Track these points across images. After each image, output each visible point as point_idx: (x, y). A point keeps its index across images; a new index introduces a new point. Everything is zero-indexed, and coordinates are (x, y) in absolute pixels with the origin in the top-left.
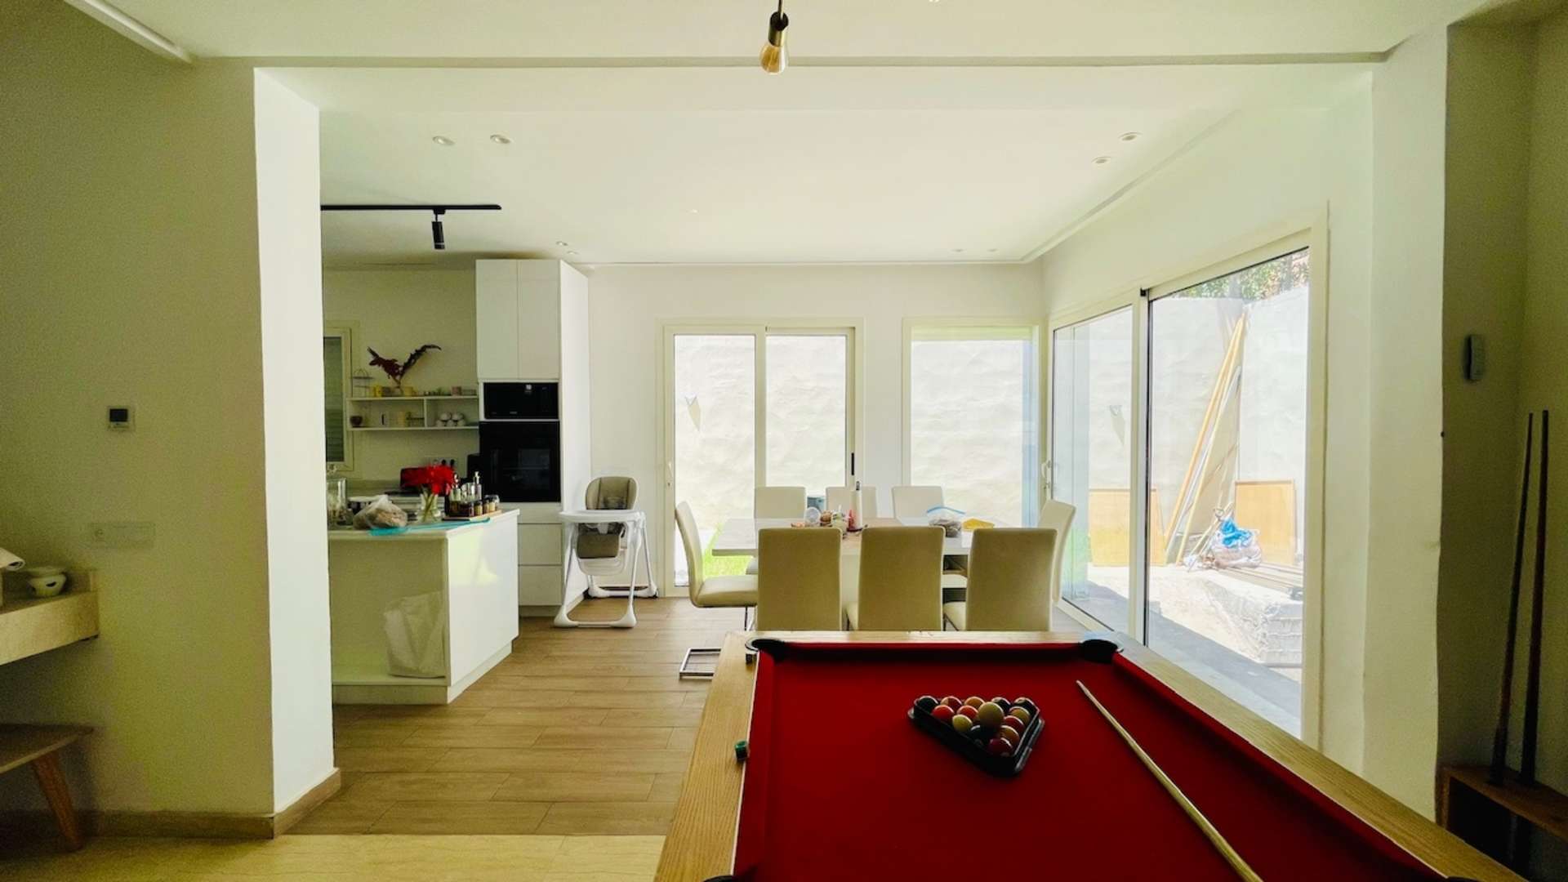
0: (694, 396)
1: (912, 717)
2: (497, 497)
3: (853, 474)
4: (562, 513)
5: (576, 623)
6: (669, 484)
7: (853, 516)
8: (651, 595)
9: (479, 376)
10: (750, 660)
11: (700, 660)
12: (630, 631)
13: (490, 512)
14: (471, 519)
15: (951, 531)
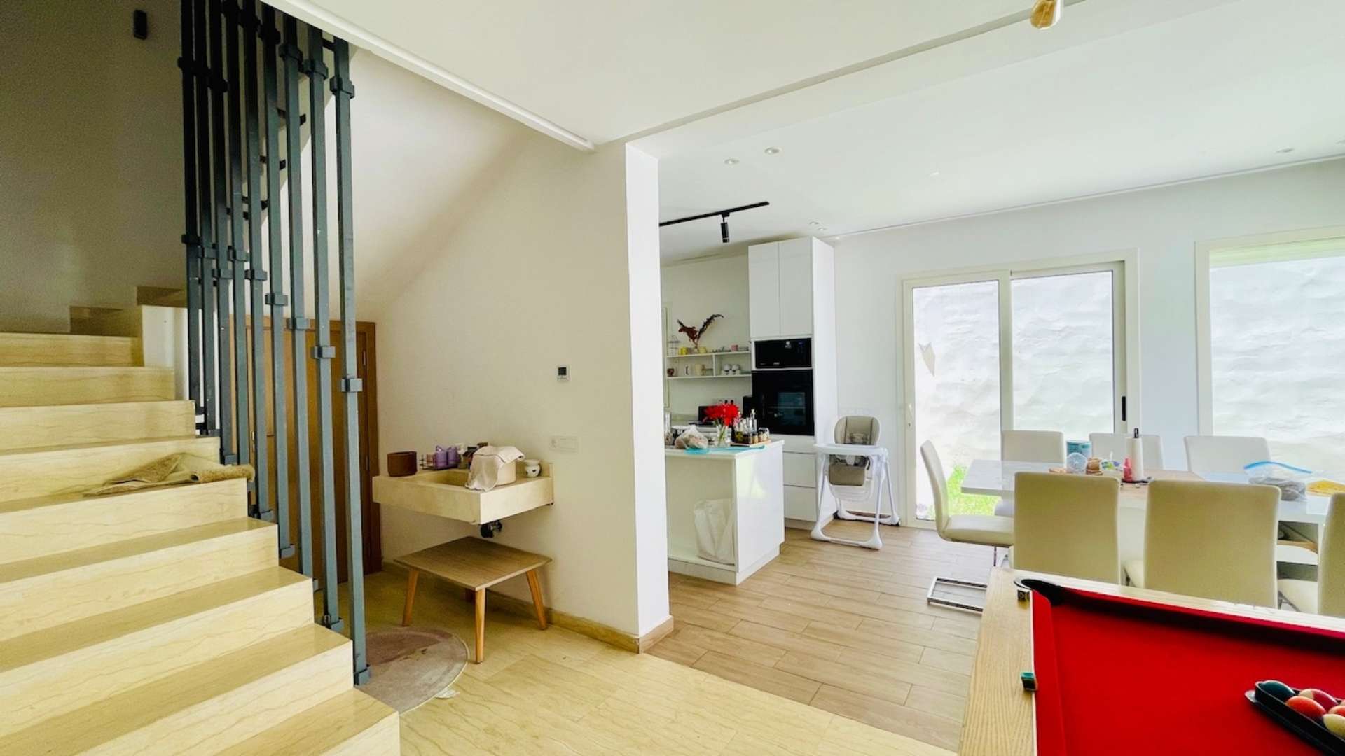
0: (928, 342)
1: (1253, 700)
2: (767, 429)
3: (1124, 418)
4: (816, 445)
5: (829, 538)
6: (909, 425)
7: (1129, 465)
8: (895, 523)
9: (752, 336)
10: (1022, 597)
11: (946, 589)
12: (876, 552)
13: (763, 441)
14: (751, 446)
15: (1290, 493)
